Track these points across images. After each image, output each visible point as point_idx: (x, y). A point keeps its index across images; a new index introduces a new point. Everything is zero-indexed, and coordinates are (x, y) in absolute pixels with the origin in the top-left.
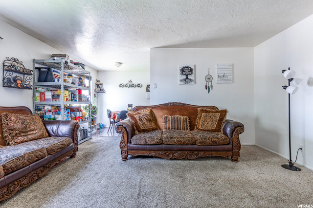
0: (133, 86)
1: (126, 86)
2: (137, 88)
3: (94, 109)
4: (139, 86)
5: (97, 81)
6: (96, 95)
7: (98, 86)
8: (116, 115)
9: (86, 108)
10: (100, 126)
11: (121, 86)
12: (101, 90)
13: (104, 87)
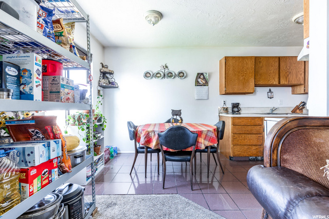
0: (170, 75)
1: (157, 75)
2: (177, 79)
3: (99, 120)
4: (182, 75)
5: (103, 66)
6: (101, 93)
7: (104, 74)
8: (152, 135)
9: (79, 119)
10: (110, 154)
11: (147, 75)
12: (110, 83)
13: (117, 78)
